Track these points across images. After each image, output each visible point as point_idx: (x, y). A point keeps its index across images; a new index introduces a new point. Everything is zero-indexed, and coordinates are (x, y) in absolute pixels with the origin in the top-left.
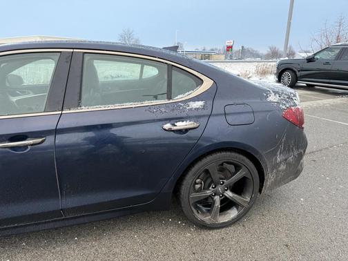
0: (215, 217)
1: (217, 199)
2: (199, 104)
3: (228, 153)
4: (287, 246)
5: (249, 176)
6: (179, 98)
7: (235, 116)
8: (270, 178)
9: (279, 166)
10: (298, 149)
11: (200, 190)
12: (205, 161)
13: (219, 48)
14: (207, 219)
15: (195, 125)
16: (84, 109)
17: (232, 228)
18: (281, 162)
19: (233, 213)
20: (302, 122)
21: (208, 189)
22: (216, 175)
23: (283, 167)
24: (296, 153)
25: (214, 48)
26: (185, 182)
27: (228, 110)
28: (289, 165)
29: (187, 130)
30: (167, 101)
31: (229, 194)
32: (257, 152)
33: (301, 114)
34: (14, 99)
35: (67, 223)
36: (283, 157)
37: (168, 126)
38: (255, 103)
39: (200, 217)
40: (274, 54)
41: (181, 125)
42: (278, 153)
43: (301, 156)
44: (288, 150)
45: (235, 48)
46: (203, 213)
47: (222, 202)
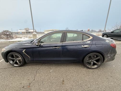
0: (91, 66)
1: (92, 63)
2: (89, 42)
3: (96, 53)
4: (111, 76)
5: (100, 58)
6: (85, 40)
7: (98, 45)
8: (106, 60)
9: (109, 57)
10: (114, 53)
11: (88, 60)
12: (90, 54)
13: (86, 30)
14: (89, 66)
15: (89, 46)
16: (66, 42)
17: (95, 69)
18: (109, 56)
19: (96, 66)
20: (115, 47)
21: (90, 60)
22: (92, 57)
23: (110, 57)
24: (113, 55)
25: (85, 30)
26: (85, 58)
27: (96, 43)
28: (111, 57)
29: (87, 47)
30: (82, 41)
31: (95, 62)
32: (103, 53)
33: (115, 45)
34: (51, 40)
35: (62, 63)
36: (110, 55)
37: (83, 46)
38: (103, 42)
39: (88, 66)
40: (100, 31)
41: (85, 46)
42: (109, 54)
43: (115, 55)
44: (111, 53)
45: (90, 30)
46: (88, 65)
47: (93, 63)
